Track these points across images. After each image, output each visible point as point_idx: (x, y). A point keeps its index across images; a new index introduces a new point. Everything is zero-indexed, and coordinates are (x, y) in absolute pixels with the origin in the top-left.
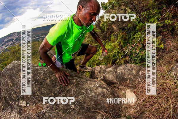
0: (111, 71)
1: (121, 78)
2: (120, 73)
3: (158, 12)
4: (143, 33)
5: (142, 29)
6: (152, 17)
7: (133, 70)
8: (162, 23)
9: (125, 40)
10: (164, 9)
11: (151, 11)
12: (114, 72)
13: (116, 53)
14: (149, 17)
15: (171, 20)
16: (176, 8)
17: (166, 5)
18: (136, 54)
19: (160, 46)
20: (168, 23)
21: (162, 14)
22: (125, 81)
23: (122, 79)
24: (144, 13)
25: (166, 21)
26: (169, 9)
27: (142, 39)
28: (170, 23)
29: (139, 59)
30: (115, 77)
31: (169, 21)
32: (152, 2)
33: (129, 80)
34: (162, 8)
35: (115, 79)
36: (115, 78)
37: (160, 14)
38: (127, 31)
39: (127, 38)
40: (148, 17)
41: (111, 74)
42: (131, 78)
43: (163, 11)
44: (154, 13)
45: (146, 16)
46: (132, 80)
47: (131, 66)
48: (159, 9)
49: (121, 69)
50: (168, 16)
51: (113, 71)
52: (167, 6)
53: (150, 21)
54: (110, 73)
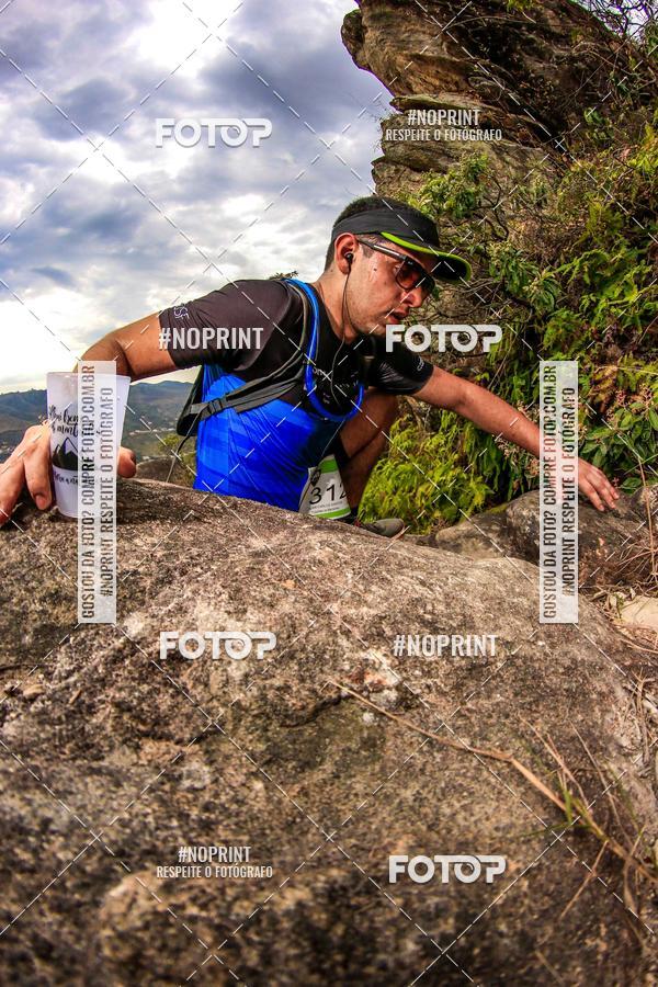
12: (491, 535)
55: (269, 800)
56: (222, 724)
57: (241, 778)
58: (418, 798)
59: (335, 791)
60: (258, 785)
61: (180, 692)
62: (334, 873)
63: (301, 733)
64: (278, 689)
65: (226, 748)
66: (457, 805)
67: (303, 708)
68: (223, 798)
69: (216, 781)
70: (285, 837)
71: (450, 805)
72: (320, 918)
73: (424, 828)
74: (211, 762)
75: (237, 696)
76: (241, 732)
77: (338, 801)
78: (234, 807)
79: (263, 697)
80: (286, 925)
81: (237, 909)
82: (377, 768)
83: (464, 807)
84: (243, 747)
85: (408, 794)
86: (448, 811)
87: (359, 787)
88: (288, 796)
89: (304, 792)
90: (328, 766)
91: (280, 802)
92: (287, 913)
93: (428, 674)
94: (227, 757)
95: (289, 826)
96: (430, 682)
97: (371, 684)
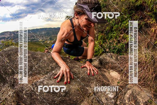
0: (95, 60)
2: (103, 59)
3: (129, 16)
5: (117, 30)
6: (124, 20)
9: (104, 39)
10: (134, 14)
13: (97, 50)
14: (123, 20)
18: (114, 47)
21: (132, 18)
24: (118, 17)
26: (137, 13)
27: (117, 36)
32: (124, 9)
34: (132, 14)
35: (99, 65)
38: (105, 33)
39: (106, 38)
43: (133, 16)
44: (126, 17)
45: (120, 20)
47: (111, 54)
48: (130, 14)
49: (103, 56)
52: (135, 12)
53: (123, 23)
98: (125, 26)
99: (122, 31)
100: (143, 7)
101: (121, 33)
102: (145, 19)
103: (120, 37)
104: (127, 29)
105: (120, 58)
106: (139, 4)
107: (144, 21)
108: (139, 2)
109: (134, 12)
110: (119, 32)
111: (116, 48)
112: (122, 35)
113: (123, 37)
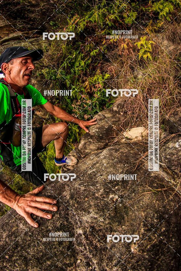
0: (85, 144)
1: (104, 133)
2: (97, 130)
4: (77, 84)
5: (73, 82)
6: (74, 62)
7: (106, 115)
8: (88, 59)
11: (69, 57)
12: (90, 140)
15: (95, 49)
16: (93, 36)
17: (80, 41)
19: (106, 77)
20: (95, 53)
22: (111, 131)
23: (106, 132)
24: (63, 65)
25: (92, 54)
26: (85, 42)
27: (82, 90)
28: (97, 51)
29: (98, 106)
30: (96, 142)
31: (95, 51)
33: (114, 125)
34: (79, 46)
36: (98, 143)
37: (81, 53)
40: (71, 65)
41: (89, 145)
42: (114, 121)
44: (74, 55)
45: (68, 66)
46: (116, 121)
47: (99, 115)
48: (76, 49)
50: (90, 47)
51: (86, 141)
52: (82, 42)
53: (76, 67)
54: (87, 146)
55: (126, 226)
56: (110, 227)
57: (121, 228)
58: (137, 207)
59: (129, 217)
60: (123, 227)
61: (100, 230)
62: (142, 224)
63: (118, 216)
64: (109, 215)
65: (115, 228)
66: (141, 202)
67: (114, 214)
68: (123, 232)
69: (120, 232)
70: (133, 227)
71: (141, 203)
72: (146, 228)
73: (142, 209)
74: (116, 232)
75: (107, 222)
76: (113, 225)
77: (131, 218)
78: (125, 231)
79: (109, 218)
80: (146, 232)
81: (141, 237)
82: (129, 209)
83: (143, 202)
84: (116, 226)
85: (136, 208)
86: (142, 204)
87: (131, 214)
88: (127, 224)
89: (128, 221)
90: (125, 216)
91: (127, 225)
92: (144, 231)
93: (119, 191)
94: (116, 229)
95: (132, 226)
96: (120, 191)
97: (116, 200)
98: (82, 68)
99: (83, 78)
100: (89, 30)
101: (83, 82)
102: (103, 42)
103: (85, 88)
104: (87, 70)
105: (118, 107)
106: (83, 28)
107: (104, 45)
108: (81, 26)
109: (80, 43)
110: (79, 82)
111: (94, 104)
112: (87, 83)
113: (90, 83)
